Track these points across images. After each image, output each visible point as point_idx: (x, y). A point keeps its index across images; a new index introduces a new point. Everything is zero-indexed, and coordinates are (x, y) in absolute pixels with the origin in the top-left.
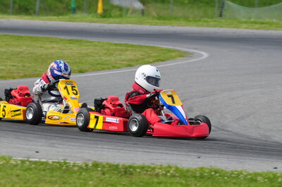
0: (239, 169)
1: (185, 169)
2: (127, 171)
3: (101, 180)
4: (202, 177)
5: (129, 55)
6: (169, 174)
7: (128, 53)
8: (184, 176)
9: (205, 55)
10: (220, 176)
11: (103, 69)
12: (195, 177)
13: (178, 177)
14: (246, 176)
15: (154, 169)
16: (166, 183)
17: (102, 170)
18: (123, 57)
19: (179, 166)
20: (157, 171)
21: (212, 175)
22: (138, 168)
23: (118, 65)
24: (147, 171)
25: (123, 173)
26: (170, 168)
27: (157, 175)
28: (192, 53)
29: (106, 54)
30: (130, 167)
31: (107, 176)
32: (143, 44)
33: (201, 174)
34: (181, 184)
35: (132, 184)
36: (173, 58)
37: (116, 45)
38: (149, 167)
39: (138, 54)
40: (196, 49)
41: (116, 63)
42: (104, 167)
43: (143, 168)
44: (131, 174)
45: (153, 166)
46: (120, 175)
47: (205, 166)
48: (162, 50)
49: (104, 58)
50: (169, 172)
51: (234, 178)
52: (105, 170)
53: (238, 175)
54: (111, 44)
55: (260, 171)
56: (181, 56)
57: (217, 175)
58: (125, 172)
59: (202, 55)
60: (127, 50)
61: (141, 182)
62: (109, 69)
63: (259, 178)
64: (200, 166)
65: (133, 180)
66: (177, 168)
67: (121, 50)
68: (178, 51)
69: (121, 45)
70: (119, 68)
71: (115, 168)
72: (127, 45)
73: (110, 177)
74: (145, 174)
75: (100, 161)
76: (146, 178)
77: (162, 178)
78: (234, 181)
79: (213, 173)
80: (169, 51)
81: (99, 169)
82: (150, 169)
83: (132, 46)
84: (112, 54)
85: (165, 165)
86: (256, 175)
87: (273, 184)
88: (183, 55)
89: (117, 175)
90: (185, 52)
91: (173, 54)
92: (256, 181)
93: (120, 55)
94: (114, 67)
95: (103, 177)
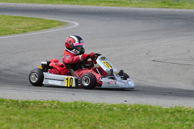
0: (101, 102)
1: (64, 103)
2: (24, 105)
3: (6, 111)
4: (76, 108)
5: (24, 24)
6: (53, 106)
7: (23, 23)
8: (64, 108)
9: (77, 24)
10: (88, 107)
11: (6, 34)
12: (71, 108)
13: (59, 108)
14: (106, 107)
15: (42, 103)
16: (51, 112)
17: (6, 105)
18: (20, 26)
19: (60, 101)
20: (45, 104)
21: (83, 107)
22: (31, 102)
23: (16, 32)
24: (38, 105)
25: (21, 106)
26: (54, 102)
27: (45, 107)
28: (68, 23)
29: (7, 24)
30: (26, 102)
31: (10, 108)
32: (33, 17)
33: (75, 106)
34: (62, 113)
35: (28, 113)
36: (55, 26)
37: (15, 17)
38: (39, 102)
39: (31, 24)
40: (70, 20)
41: (15, 30)
42: (8, 102)
43: (35, 102)
44: (27, 106)
45: (42, 101)
46: (19, 107)
47: (78, 101)
48: (47, 21)
49: (7, 27)
50: (53, 105)
51: (98, 108)
52: (8, 104)
53: (101, 106)
54: (11, 17)
55: (115, 103)
56: (60, 25)
57: (87, 106)
58: (23, 106)
59: (75, 24)
60: (23, 21)
61: (34, 112)
62: (10, 34)
63: (115, 108)
64: (75, 101)
65: (29, 111)
66: (59, 102)
67: (19, 21)
68: (58, 21)
69: (18, 17)
70: (17, 33)
71: (15, 103)
72: (23, 18)
73: (12, 109)
74: (37, 107)
75: (5, 98)
76: (37, 109)
77: (48, 109)
78: (98, 110)
79: (83, 105)
80: (52, 21)
81: (5, 103)
82: (40, 103)
83: (26, 18)
84: (12, 24)
85: (50, 100)
86: (113, 106)
87: (124, 112)
88: (62, 24)
89: (17, 107)
90: (63, 22)
91: (55, 24)
92: (113, 110)
93: (18, 24)
94: (14, 33)
95: (7, 109)
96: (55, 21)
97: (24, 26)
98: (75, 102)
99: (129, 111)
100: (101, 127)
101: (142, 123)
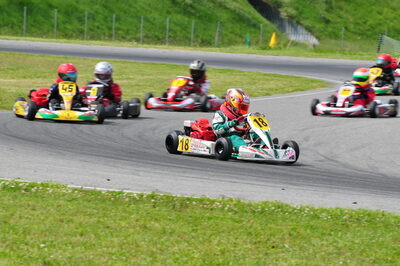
1: (248, 203)
2: (184, 204)
3: (148, 213)
5: (272, 85)
6: (226, 208)
15: (213, 202)
16: (217, 218)
18: (264, 87)
20: (216, 204)
22: (196, 200)
24: (205, 204)
27: (212, 209)
28: (336, 84)
29: (249, 83)
30: (188, 199)
33: (263, 209)
36: (313, 88)
38: (208, 200)
43: (201, 201)
48: (307, 80)
56: (323, 87)
67: (267, 80)
69: (269, 75)
71: (169, 201)
73: (160, 210)
80: (312, 81)
81: (153, 201)
82: (208, 203)
83: (281, 76)
89: (169, 207)
91: (314, 84)
92: (319, 218)
95: (152, 209)
96: (316, 81)
97: (270, 86)
98: (265, 203)
99: (346, 220)
100: (287, 246)
101: (357, 241)
